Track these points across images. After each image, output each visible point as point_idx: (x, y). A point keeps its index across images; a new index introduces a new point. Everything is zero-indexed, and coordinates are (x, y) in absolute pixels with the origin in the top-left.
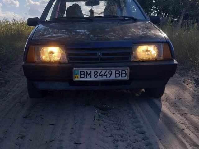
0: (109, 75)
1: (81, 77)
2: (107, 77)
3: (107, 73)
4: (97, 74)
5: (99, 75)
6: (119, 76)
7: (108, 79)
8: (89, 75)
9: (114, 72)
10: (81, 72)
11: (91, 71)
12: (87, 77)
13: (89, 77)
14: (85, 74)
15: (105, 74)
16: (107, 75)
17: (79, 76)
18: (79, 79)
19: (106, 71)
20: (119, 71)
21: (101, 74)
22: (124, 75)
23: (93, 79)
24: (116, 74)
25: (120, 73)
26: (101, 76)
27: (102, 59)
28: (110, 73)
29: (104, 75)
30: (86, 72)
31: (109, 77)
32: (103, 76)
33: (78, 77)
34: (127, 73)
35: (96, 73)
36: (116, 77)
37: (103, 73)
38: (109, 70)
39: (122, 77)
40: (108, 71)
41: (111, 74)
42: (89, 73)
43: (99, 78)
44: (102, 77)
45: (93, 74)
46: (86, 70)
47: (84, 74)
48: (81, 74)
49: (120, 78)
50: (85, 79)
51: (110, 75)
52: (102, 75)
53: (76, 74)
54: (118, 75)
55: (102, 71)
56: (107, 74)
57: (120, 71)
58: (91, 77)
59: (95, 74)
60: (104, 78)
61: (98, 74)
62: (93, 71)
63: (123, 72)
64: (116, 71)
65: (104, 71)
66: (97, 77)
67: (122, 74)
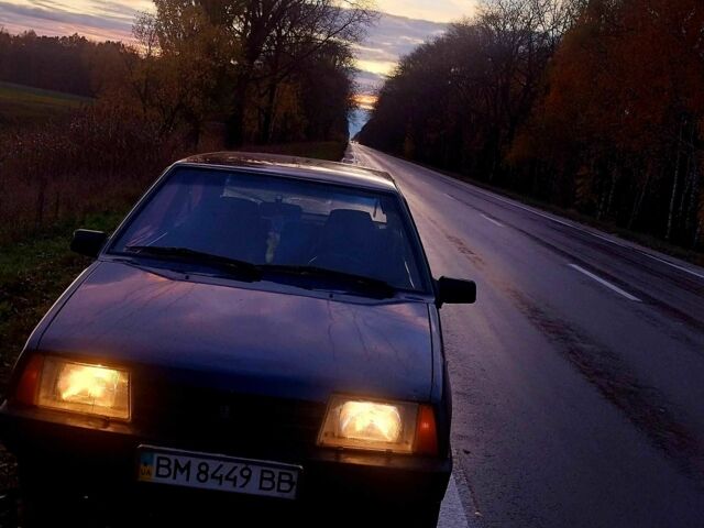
0: (241, 481)
1: (158, 475)
2: (235, 485)
3: (236, 473)
4: (205, 473)
5: (213, 477)
6: (269, 486)
7: (237, 490)
8: (182, 471)
9: (256, 470)
10: (159, 458)
11: (189, 462)
12: (175, 478)
13: (181, 477)
14: (172, 467)
15: (232, 476)
16: (235, 480)
17: (154, 473)
18: (153, 478)
19: (235, 468)
20: (270, 472)
21: (218, 475)
22: (285, 486)
23: (193, 483)
24: (262, 478)
25: (276, 480)
26: (218, 481)
28: (246, 473)
29: (227, 478)
30: (176, 461)
31: (243, 486)
32: (224, 481)
33: (149, 473)
34: (294, 480)
35: (203, 468)
36: (261, 488)
37: (223, 472)
38: (244, 466)
39: (279, 490)
40: (240, 467)
41: (248, 478)
42: (183, 466)
43: (212, 485)
44: (221, 483)
45: (194, 471)
46: (177, 457)
47: (168, 467)
48: (159, 466)
49: (274, 493)
50: (169, 481)
51: (244, 480)
52: (220, 478)
53: (146, 464)
54: (267, 484)
55: (221, 466)
56: (236, 477)
57: (276, 471)
58: (188, 479)
59: (201, 472)
60: (227, 486)
61: (210, 473)
62: (195, 462)
63: (285, 477)
64: (263, 471)
65: (228, 467)
66: (206, 480)
67: (280, 481)
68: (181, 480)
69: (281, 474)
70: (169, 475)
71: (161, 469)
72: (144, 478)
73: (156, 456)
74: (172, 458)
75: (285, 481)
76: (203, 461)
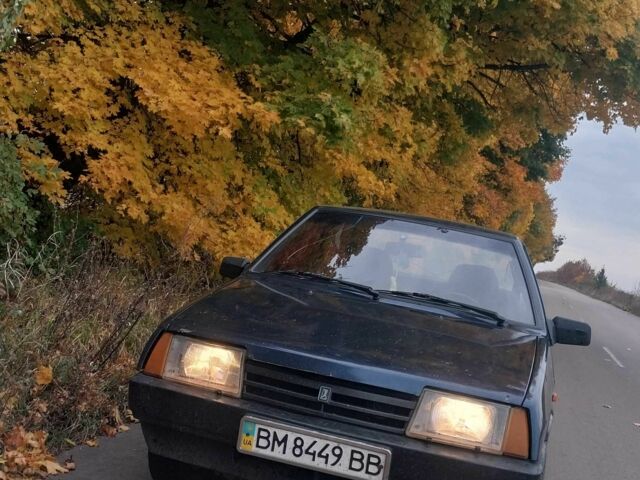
0: (332, 459)
1: (258, 446)
2: (326, 462)
3: (328, 451)
4: (300, 447)
5: (307, 452)
6: (359, 468)
7: (329, 468)
8: (279, 444)
9: (347, 451)
10: (260, 430)
11: (287, 435)
12: (273, 450)
13: (278, 450)
14: (271, 439)
15: (324, 454)
16: (327, 457)
17: (254, 443)
18: (253, 449)
19: (327, 446)
20: (360, 453)
21: (311, 451)
22: (373, 469)
23: (289, 457)
24: (352, 459)
25: (365, 461)
26: (311, 457)
27: (328, 408)
28: (337, 452)
29: (320, 455)
30: (275, 433)
31: (333, 465)
32: (316, 457)
33: (250, 443)
34: (382, 463)
35: (299, 443)
36: (351, 468)
37: (317, 448)
38: (336, 444)
39: (367, 472)
40: (332, 445)
41: (339, 456)
42: (280, 439)
43: (305, 460)
44: (314, 460)
45: (290, 444)
46: (277, 431)
47: (267, 438)
48: (259, 437)
49: (362, 475)
50: (267, 453)
51: (336, 458)
52: (314, 454)
54: (356, 465)
55: (315, 442)
56: (328, 455)
57: (366, 453)
58: (284, 453)
59: (296, 446)
60: (319, 464)
61: (304, 448)
62: (292, 437)
63: (374, 460)
64: (353, 452)
65: (321, 443)
66: (300, 455)
67: (369, 463)
68: (277, 453)
69: (370, 456)
70: (266, 448)
71: (261, 440)
72: (242, 447)
73: (258, 426)
74: (271, 430)
75: (374, 464)
76: (299, 435)
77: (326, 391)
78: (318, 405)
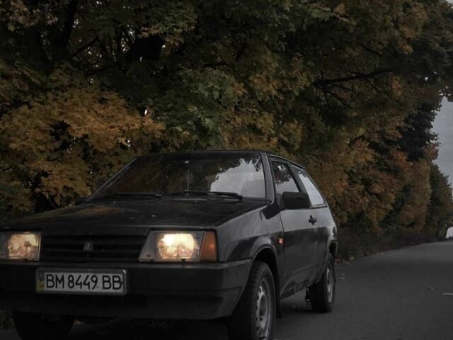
0: (92, 285)
1: (48, 287)
2: (89, 287)
3: (89, 280)
4: (72, 281)
5: (77, 284)
7: (91, 290)
8: (60, 282)
9: (100, 276)
10: (47, 276)
11: (63, 276)
12: (57, 287)
13: (60, 286)
14: (55, 280)
15: (87, 282)
16: (89, 284)
17: (46, 285)
18: (45, 289)
19: (88, 276)
20: (108, 276)
21: (79, 282)
22: (117, 285)
23: (67, 289)
24: (104, 282)
25: (111, 281)
26: (79, 286)
27: (92, 254)
28: (94, 279)
29: (85, 284)
30: (56, 276)
31: (94, 288)
32: (83, 286)
33: (43, 286)
34: (122, 280)
35: (71, 279)
36: (104, 288)
37: (82, 280)
38: (93, 274)
39: (114, 288)
40: (91, 275)
41: (96, 282)
42: (60, 279)
43: (77, 289)
44: (81, 287)
45: (66, 281)
47: (52, 280)
48: (48, 280)
49: (111, 290)
50: (54, 289)
51: (94, 283)
52: (81, 284)
53: (41, 280)
54: (107, 285)
55: (80, 276)
56: (89, 282)
57: (111, 276)
58: (63, 287)
59: (70, 281)
60: (85, 289)
61: (75, 281)
62: (66, 276)
63: (116, 279)
64: (103, 277)
65: (84, 276)
66: (73, 286)
67: (114, 282)
68: (59, 288)
69: (114, 277)
70: (53, 286)
71: (49, 282)
72: (38, 289)
73: (46, 274)
74: (54, 274)
75: (116, 282)
76: (71, 274)
77: (89, 244)
78: (85, 254)
